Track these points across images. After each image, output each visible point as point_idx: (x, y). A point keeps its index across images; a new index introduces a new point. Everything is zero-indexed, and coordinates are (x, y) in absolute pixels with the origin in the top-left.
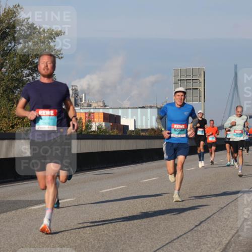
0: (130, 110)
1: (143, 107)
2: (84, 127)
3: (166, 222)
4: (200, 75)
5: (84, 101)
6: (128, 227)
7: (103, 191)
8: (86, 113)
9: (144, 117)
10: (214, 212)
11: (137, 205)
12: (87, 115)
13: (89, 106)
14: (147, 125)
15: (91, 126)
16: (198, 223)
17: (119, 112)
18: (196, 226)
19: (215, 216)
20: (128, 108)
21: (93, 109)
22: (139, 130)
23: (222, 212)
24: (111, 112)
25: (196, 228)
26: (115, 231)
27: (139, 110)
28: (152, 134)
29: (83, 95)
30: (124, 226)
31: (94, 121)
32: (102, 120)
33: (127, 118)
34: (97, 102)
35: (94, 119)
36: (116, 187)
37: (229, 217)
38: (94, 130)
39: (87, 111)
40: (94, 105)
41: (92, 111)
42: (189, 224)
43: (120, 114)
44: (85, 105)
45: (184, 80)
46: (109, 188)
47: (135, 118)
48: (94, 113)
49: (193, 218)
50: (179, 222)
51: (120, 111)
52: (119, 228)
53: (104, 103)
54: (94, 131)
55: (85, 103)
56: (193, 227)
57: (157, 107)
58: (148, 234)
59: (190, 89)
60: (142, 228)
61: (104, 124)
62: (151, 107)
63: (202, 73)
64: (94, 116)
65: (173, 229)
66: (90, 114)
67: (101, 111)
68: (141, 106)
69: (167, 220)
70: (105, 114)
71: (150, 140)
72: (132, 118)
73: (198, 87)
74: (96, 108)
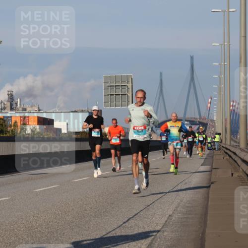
0: (62, 114)
1: (75, 112)
2: (19, 130)
3: (96, 219)
4: (128, 82)
5: (19, 106)
6: (60, 224)
7: (37, 190)
8: (21, 117)
9: (76, 121)
10: (141, 209)
11: (69, 203)
12: (22, 119)
13: (24, 110)
14: (78, 128)
15: (26, 129)
16: (126, 220)
17: (53, 116)
18: (125, 222)
19: (142, 213)
20: (61, 112)
21: (28, 112)
22: (71, 133)
23: (148, 209)
24: (44, 115)
25: (124, 225)
26: (48, 228)
27: (72, 114)
28: (84, 136)
29: (19, 100)
30: (56, 224)
31: (29, 124)
32: (37, 123)
33: (60, 121)
34: (32, 106)
35: (29, 122)
36: (49, 186)
37: (155, 214)
38: (29, 132)
39: (22, 115)
40: (28, 109)
41: (27, 115)
42: (118, 220)
43: (53, 118)
44: (21, 109)
45: (113, 86)
46: (43, 187)
47: (67, 121)
48: (28, 117)
49: (121, 215)
50: (109, 219)
51: (54, 114)
52: (51, 225)
53: (39, 108)
54: (28, 134)
55: (20, 107)
56: (122, 223)
57: (88, 112)
58: (79, 230)
59: (119, 95)
60: (74, 225)
61: (38, 127)
62: (82, 111)
63: (130, 79)
64: (28, 119)
65: (102, 225)
66: (25, 118)
67: (36, 115)
68: (74, 110)
69: (97, 217)
70: (39, 118)
71: (81, 142)
72: (65, 121)
73: (126, 93)
74: (30, 112)
